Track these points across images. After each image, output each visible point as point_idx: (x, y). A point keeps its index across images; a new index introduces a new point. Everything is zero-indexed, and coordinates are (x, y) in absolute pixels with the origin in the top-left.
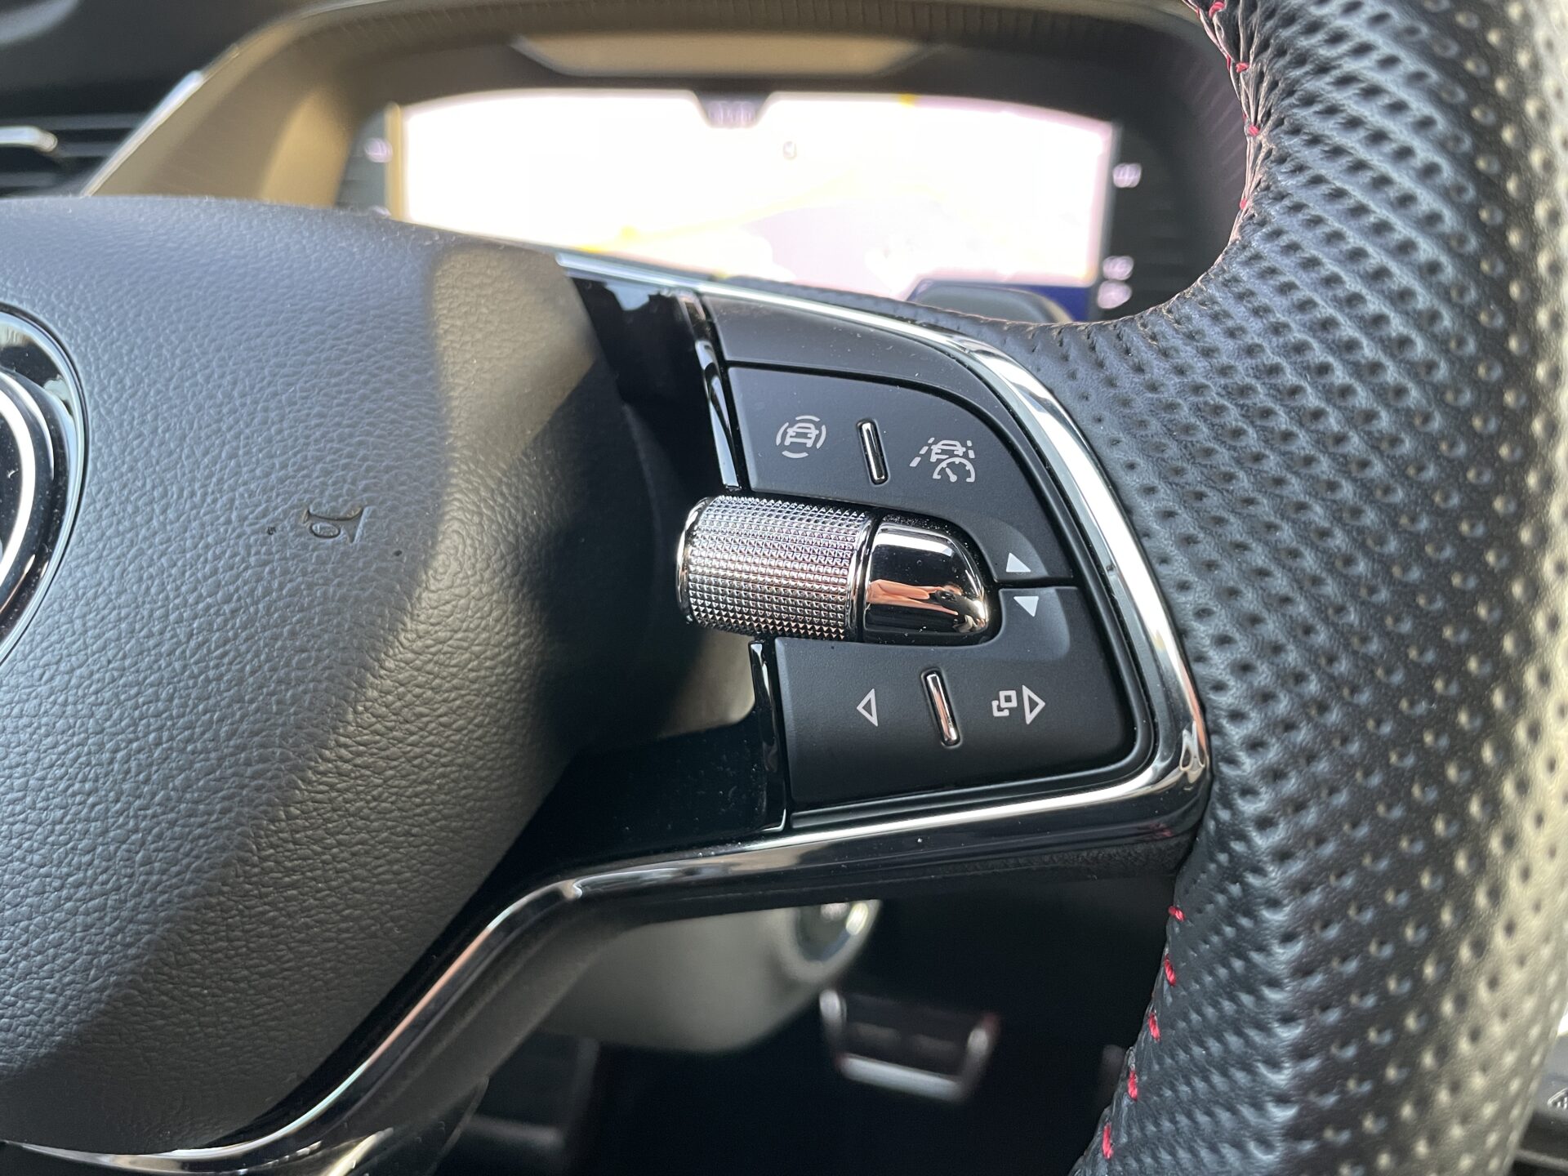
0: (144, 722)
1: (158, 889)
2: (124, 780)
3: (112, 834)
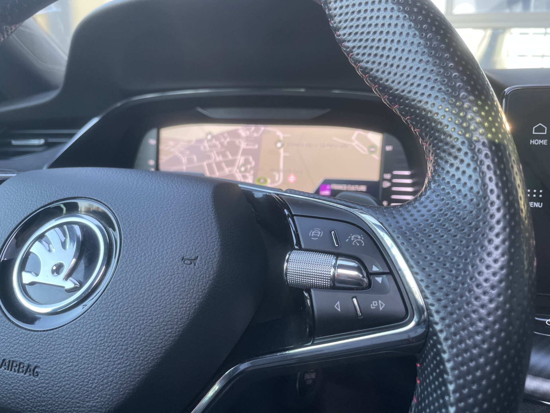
0: (139, 318)
1: (141, 365)
2: (133, 334)
3: (129, 349)
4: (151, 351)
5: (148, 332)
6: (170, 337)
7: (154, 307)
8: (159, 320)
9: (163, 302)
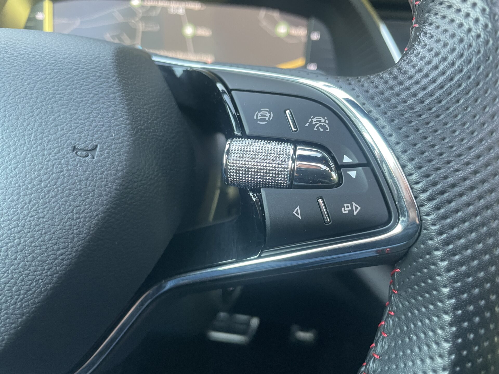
4: (36, 281)
5: (29, 254)
6: (63, 259)
7: (36, 219)
8: (45, 237)
9: (48, 211)
